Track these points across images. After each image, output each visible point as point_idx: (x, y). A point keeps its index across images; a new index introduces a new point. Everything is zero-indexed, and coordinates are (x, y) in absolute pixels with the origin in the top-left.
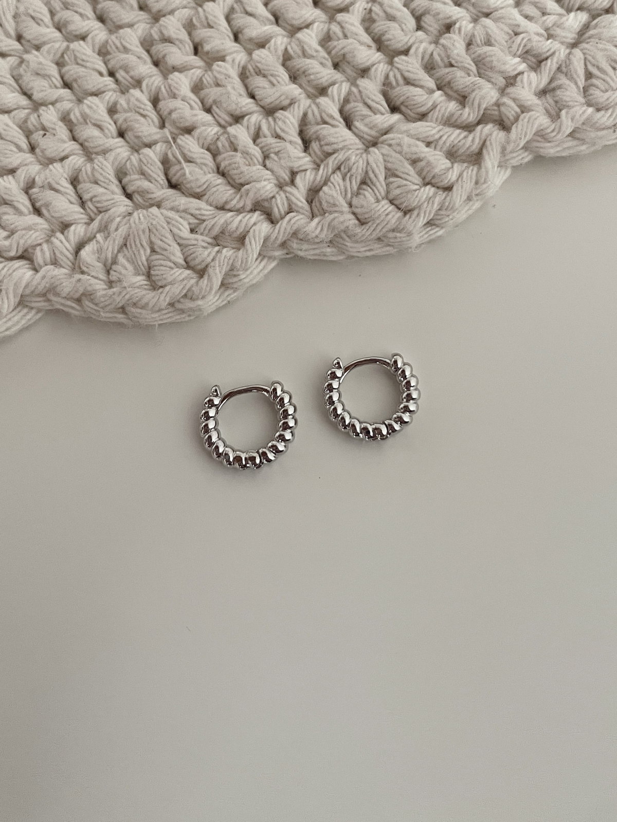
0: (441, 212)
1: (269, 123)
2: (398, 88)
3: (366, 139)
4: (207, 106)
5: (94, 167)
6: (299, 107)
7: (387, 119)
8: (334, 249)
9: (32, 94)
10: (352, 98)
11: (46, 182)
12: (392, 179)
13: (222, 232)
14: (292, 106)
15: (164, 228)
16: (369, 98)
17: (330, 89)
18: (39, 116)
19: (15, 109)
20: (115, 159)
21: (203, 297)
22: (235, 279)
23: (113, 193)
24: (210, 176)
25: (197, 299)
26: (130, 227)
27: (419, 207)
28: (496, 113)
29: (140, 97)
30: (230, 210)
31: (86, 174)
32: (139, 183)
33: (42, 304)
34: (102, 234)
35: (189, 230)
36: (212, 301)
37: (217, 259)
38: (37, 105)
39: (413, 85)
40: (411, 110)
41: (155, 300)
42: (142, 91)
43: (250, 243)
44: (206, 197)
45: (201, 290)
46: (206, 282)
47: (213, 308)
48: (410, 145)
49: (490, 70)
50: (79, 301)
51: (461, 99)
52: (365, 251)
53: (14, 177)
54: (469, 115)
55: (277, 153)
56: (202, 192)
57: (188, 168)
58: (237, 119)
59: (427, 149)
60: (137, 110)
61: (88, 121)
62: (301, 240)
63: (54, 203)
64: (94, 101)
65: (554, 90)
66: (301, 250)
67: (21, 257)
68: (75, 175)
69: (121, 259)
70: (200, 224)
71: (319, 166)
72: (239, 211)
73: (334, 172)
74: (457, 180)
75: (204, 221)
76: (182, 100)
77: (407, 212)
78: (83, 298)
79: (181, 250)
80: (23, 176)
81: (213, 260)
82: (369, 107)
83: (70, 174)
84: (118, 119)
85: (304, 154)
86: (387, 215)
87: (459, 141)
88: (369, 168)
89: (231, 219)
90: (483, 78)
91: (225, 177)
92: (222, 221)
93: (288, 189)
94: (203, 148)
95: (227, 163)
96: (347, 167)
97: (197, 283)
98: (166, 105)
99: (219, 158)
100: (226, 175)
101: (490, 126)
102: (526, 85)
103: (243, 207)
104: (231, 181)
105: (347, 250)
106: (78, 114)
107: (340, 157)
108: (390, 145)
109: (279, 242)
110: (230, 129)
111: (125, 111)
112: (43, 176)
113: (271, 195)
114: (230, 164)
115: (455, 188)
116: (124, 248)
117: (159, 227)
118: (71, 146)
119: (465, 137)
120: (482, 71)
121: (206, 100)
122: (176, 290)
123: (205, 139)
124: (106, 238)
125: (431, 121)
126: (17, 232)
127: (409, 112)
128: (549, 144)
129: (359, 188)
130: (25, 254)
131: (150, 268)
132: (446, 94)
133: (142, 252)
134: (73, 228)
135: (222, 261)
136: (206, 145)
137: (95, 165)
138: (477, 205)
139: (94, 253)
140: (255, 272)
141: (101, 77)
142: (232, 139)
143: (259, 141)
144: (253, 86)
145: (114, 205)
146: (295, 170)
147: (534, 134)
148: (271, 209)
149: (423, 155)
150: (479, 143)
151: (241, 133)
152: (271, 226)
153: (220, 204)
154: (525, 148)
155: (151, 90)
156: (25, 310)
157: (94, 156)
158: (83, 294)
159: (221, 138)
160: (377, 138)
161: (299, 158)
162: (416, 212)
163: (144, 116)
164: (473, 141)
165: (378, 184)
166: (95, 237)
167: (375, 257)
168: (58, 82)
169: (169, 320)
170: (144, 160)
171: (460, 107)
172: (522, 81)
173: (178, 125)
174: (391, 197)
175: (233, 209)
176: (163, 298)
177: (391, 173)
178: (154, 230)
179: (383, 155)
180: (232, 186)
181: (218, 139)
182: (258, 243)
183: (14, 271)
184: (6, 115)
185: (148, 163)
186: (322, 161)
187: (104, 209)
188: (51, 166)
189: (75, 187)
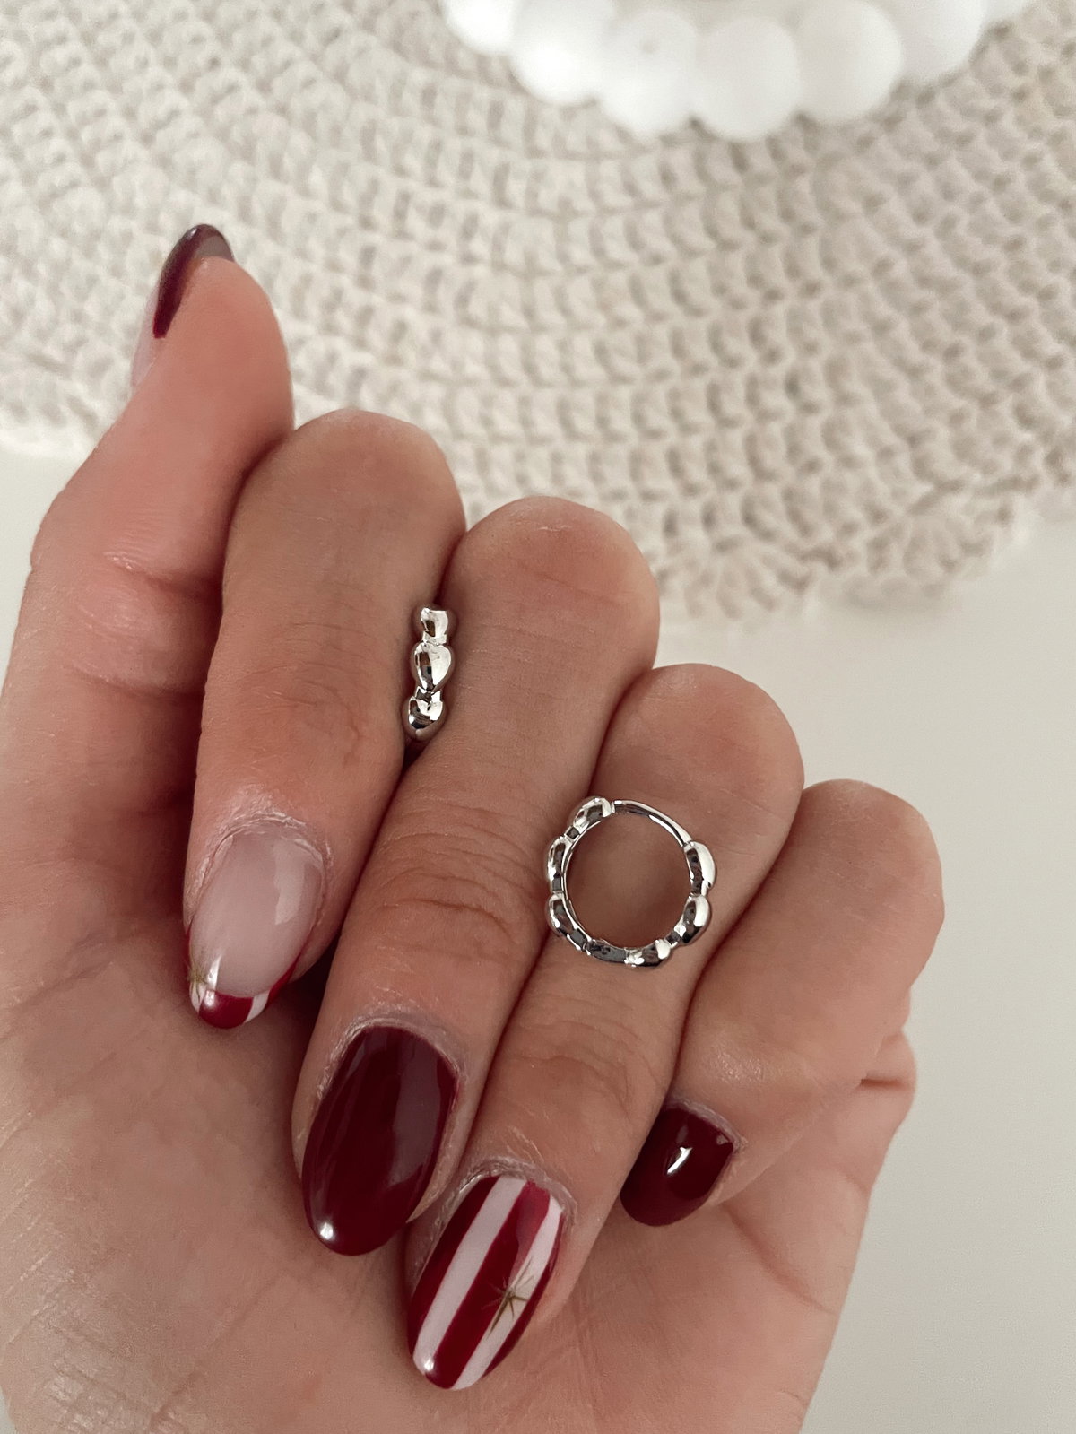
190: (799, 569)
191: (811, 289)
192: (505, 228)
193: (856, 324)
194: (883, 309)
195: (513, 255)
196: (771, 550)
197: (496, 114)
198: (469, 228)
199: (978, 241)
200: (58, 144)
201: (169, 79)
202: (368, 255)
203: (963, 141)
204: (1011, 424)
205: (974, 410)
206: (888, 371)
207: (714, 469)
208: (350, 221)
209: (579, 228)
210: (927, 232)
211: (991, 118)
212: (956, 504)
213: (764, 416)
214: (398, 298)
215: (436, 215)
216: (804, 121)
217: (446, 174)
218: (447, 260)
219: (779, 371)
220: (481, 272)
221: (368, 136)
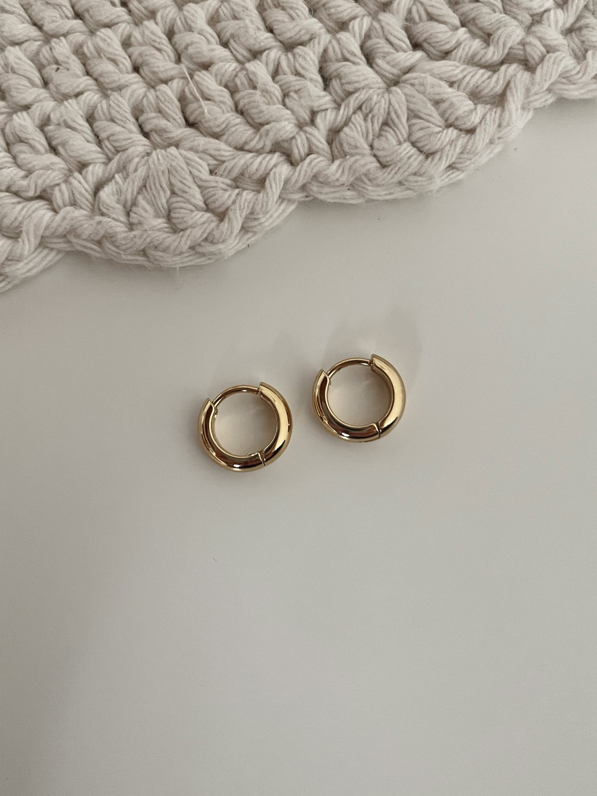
0: (462, 156)
1: (288, 59)
2: (421, 24)
3: (388, 79)
4: (225, 39)
5: (110, 105)
6: (319, 43)
7: (409, 56)
8: (353, 193)
9: (43, 25)
10: (373, 34)
11: (62, 120)
12: (414, 121)
13: (242, 174)
14: (312, 42)
15: (183, 170)
16: (391, 34)
17: (351, 24)
18: (51, 49)
19: (26, 41)
20: (132, 95)
21: (224, 241)
22: (256, 223)
23: (130, 131)
24: (229, 114)
25: (218, 243)
26: (149, 168)
27: (442, 150)
28: (521, 52)
29: (155, 29)
30: (250, 151)
31: (102, 110)
32: (155, 121)
33: (64, 246)
34: (120, 175)
35: (208, 171)
36: (232, 245)
37: (237, 202)
38: (48, 37)
39: (437, 21)
40: (433, 47)
41: (176, 243)
42: (157, 23)
43: (271, 185)
44: (225, 137)
45: (222, 233)
46: (226, 225)
47: (233, 252)
48: (433, 85)
49: (515, 7)
50: (99, 243)
51: (486, 37)
52: (385, 195)
53: (28, 114)
54: (493, 54)
55: (297, 92)
56: (221, 131)
57: (206, 106)
58: (256, 54)
59: (450, 90)
60: (152, 42)
61: (102, 56)
62: (322, 183)
63: (71, 142)
64: (107, 34)
65: (580, 29)
66: (321, 193)
67: (40, 197)
68: (90, 112)
69: (141, 201)
70: (219, 165)
71: (339, 106)
72: (259, 152)
73: (354, 113)
74: (481, 122)
75: (224, 162)
76: (199, 33)
77: (429, 155)
78: (104, 240)
79: (201, 193)
80: (38, 112)
81: (234, 202)
82: (391, 43)
83: (85, 111)
84: (132, 53)
85: (323, 93)
86: (409, 158)
87: (483, 82)
88: (391, 109)
89: (251, 161)
90: (509, 15)
91: (244, 116)
92: (242, 162)
93: (308, 129)
94: (220, 84)
95: (246, 101)
96: (368, 106)
97: (218, 226)
98: (183, 38)
99: (238, 96)
100: (245, 114)
101: (514, 66)
102: (553, 25)
103: (263, 148)
104: (250, 121)
105: (367, 194)
106: (92, 48)
107: (362, 96)
108: (413, 85)
109: (299, 185)
110: (247, 65)
111: (141, 45)
112: (58, 114)
113: (291, 136)
114: (249, 103)
115: (478, 130)
116: (144, 190)
117: (179, 169)
118: (86, 81)
119: (489, 78)
120: (508, 7)
121: (222, 35)
122: (197, 234)
123: (223, 76)
124: (125, 178)
125: (455, 60)
126: (34, 171)
127: (432, 49)
128: (572, 87)
129: (381, 129)
130: (44, 194)
131: (170, 211)
132: (470, 31)
133: (162, 193)
134: (90, 168)
135: (242, 204)
136: (224, 82)
137: (111, 102)
138: (498, 149)
139: (113, 194)
140: (275, 215)
141: (113, 8)
142: (251, 76)
143: (278, 78)
144: (272, 19)
145: (132, 144)
146: (316, 109)
147: (560, 76)
148: (291, 150)
149: (446, 96)
150: (503, 84)
151: (260, 70)
152: (290, 168)
153: (239, 145)
154: (549, 90)
155: (166, 22)
156: (46, 251)
157: (109, 92)
158: (104, 237)
159: (240, 74)
160: (399, 76)
161: (319, 97)
162: (437, 156)
163: (159, 50)
164: (497, 81)
165: (400, 126)
166: (113, 177)
167: (394, 201)
168: (69, 13)
169: (190, 264)
170: (161, 97)
171: (485, 45)
172: (548, 19)
173: (195, 60)
174: (414, 139)
175: (252, 150)
176: (184, 241)
177: (413, 115)
178: (174, 172)
179: (406, 95)
180: (251, 125)
181: (236, 76)
182: (278, 185)
183: (33, 212)
184: (17, 47)
185: (165, 100)
186: (343, 100)
187: (123, 149)
188: (65, 103)
189: (91, 125)
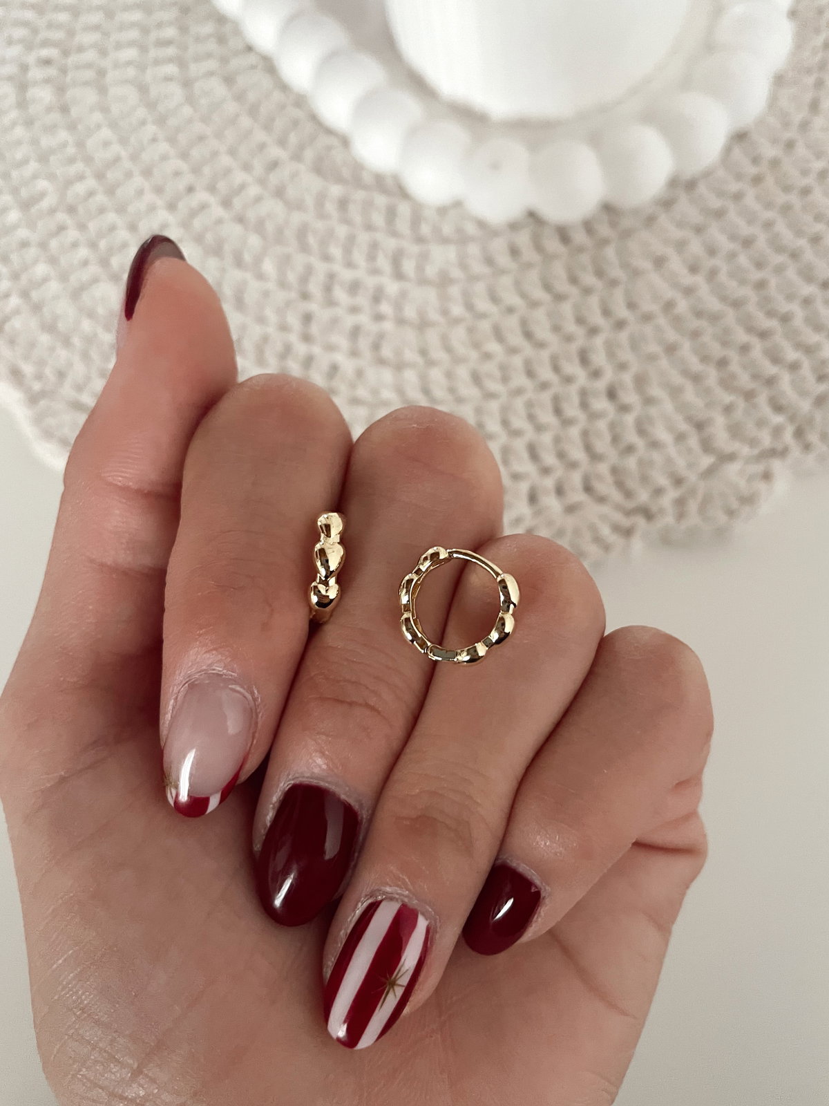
190: (625, 522)
191: (620, 325)
192: (403, 294)
193: (653, 348)
194: (672, 336)
195: (410, 312)
196: (605, 509)
197: (391, 213)
198: (378, 297)
199: (734, 284)
200: (83, 252)
201: (160, 202)
202: (307, 318)
203: (719, 214)
204: (767, 410)
205: (741, 404)
206: (677, 379)
207: (561, 455)
208: (293, 295)
209: (455, 291)
210: (699, 280)
211: (738, 197)
212: (732, 471)
213: (594, 416)
214: (330, 348)
215: (354, 288)
216: (608, 209)
217: (359, 257)
218: (364, 319)
219: (601, 385)
220: (388, 326)
221: (302, 233)
